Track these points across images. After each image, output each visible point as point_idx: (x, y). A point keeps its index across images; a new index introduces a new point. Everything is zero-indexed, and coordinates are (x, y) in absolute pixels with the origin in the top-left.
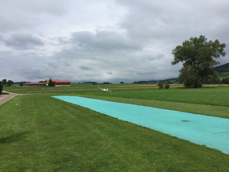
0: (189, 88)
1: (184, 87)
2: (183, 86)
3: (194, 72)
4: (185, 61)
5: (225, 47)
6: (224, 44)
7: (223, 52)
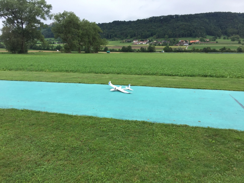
0: (13, 53)
1: (7, 51)
2: (5, 51)
3: (18, 33)
4: (5, 18)
5: (52, 9)
6: (50, 5)
7: (50, 14)
